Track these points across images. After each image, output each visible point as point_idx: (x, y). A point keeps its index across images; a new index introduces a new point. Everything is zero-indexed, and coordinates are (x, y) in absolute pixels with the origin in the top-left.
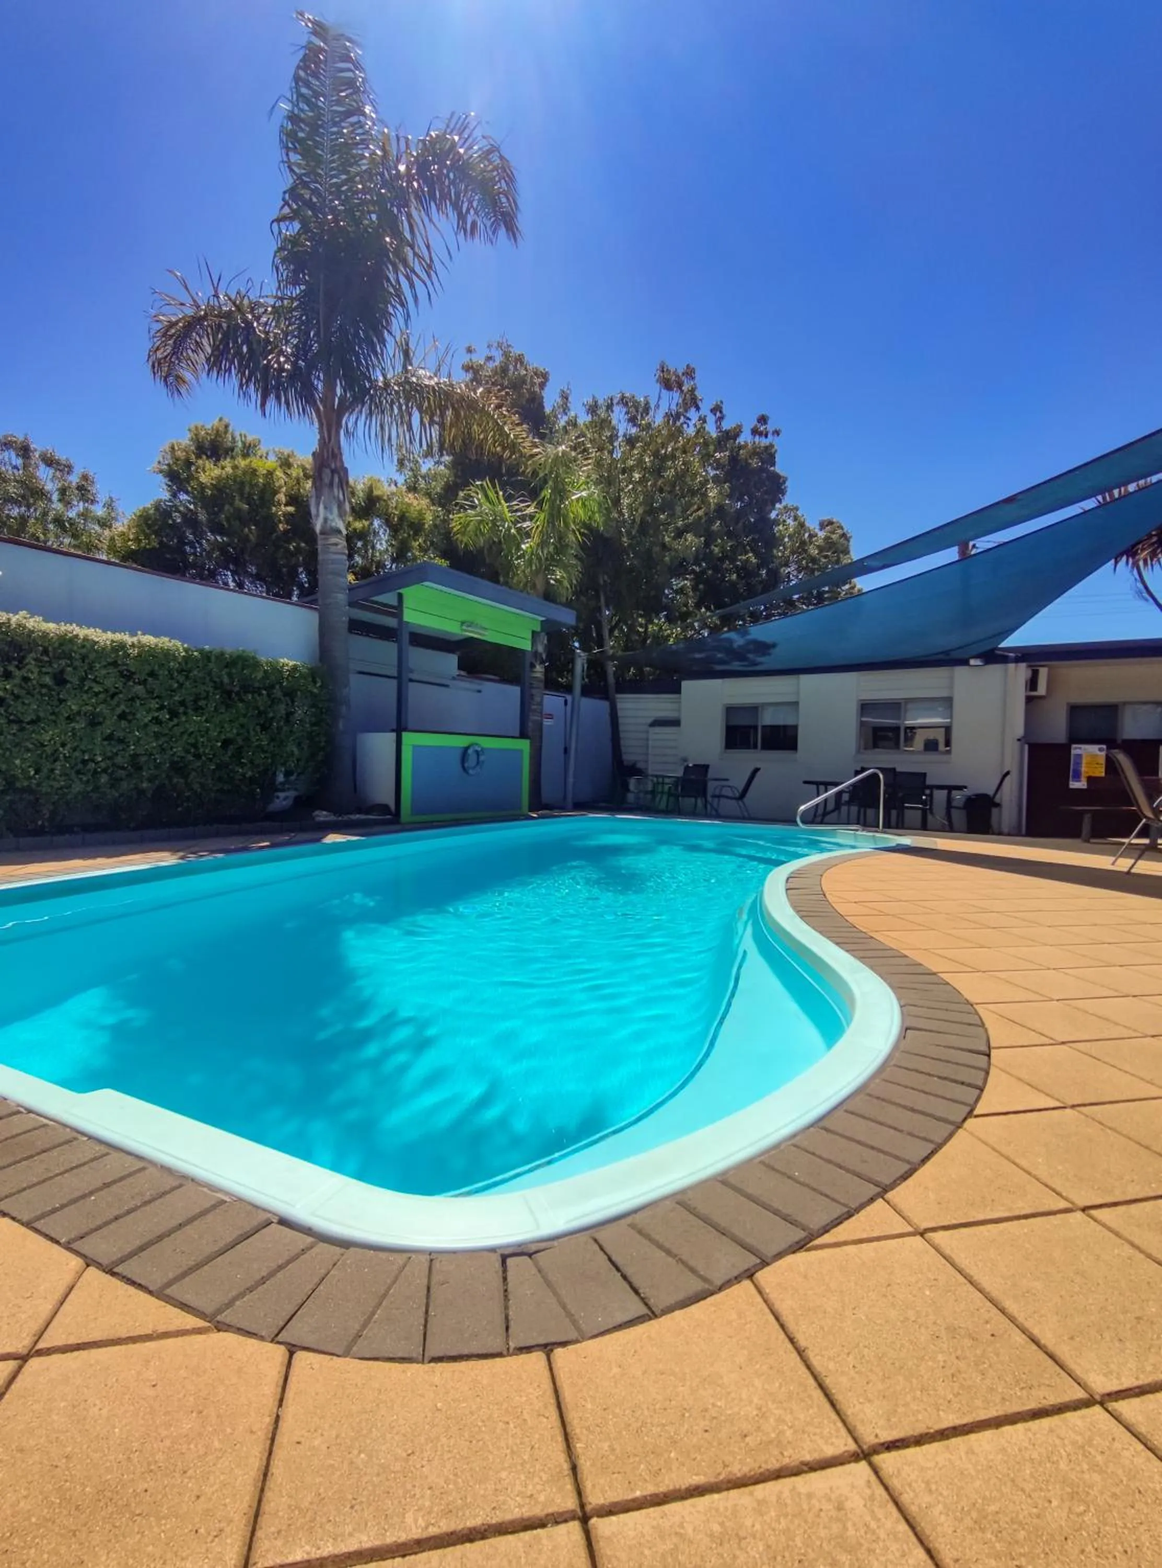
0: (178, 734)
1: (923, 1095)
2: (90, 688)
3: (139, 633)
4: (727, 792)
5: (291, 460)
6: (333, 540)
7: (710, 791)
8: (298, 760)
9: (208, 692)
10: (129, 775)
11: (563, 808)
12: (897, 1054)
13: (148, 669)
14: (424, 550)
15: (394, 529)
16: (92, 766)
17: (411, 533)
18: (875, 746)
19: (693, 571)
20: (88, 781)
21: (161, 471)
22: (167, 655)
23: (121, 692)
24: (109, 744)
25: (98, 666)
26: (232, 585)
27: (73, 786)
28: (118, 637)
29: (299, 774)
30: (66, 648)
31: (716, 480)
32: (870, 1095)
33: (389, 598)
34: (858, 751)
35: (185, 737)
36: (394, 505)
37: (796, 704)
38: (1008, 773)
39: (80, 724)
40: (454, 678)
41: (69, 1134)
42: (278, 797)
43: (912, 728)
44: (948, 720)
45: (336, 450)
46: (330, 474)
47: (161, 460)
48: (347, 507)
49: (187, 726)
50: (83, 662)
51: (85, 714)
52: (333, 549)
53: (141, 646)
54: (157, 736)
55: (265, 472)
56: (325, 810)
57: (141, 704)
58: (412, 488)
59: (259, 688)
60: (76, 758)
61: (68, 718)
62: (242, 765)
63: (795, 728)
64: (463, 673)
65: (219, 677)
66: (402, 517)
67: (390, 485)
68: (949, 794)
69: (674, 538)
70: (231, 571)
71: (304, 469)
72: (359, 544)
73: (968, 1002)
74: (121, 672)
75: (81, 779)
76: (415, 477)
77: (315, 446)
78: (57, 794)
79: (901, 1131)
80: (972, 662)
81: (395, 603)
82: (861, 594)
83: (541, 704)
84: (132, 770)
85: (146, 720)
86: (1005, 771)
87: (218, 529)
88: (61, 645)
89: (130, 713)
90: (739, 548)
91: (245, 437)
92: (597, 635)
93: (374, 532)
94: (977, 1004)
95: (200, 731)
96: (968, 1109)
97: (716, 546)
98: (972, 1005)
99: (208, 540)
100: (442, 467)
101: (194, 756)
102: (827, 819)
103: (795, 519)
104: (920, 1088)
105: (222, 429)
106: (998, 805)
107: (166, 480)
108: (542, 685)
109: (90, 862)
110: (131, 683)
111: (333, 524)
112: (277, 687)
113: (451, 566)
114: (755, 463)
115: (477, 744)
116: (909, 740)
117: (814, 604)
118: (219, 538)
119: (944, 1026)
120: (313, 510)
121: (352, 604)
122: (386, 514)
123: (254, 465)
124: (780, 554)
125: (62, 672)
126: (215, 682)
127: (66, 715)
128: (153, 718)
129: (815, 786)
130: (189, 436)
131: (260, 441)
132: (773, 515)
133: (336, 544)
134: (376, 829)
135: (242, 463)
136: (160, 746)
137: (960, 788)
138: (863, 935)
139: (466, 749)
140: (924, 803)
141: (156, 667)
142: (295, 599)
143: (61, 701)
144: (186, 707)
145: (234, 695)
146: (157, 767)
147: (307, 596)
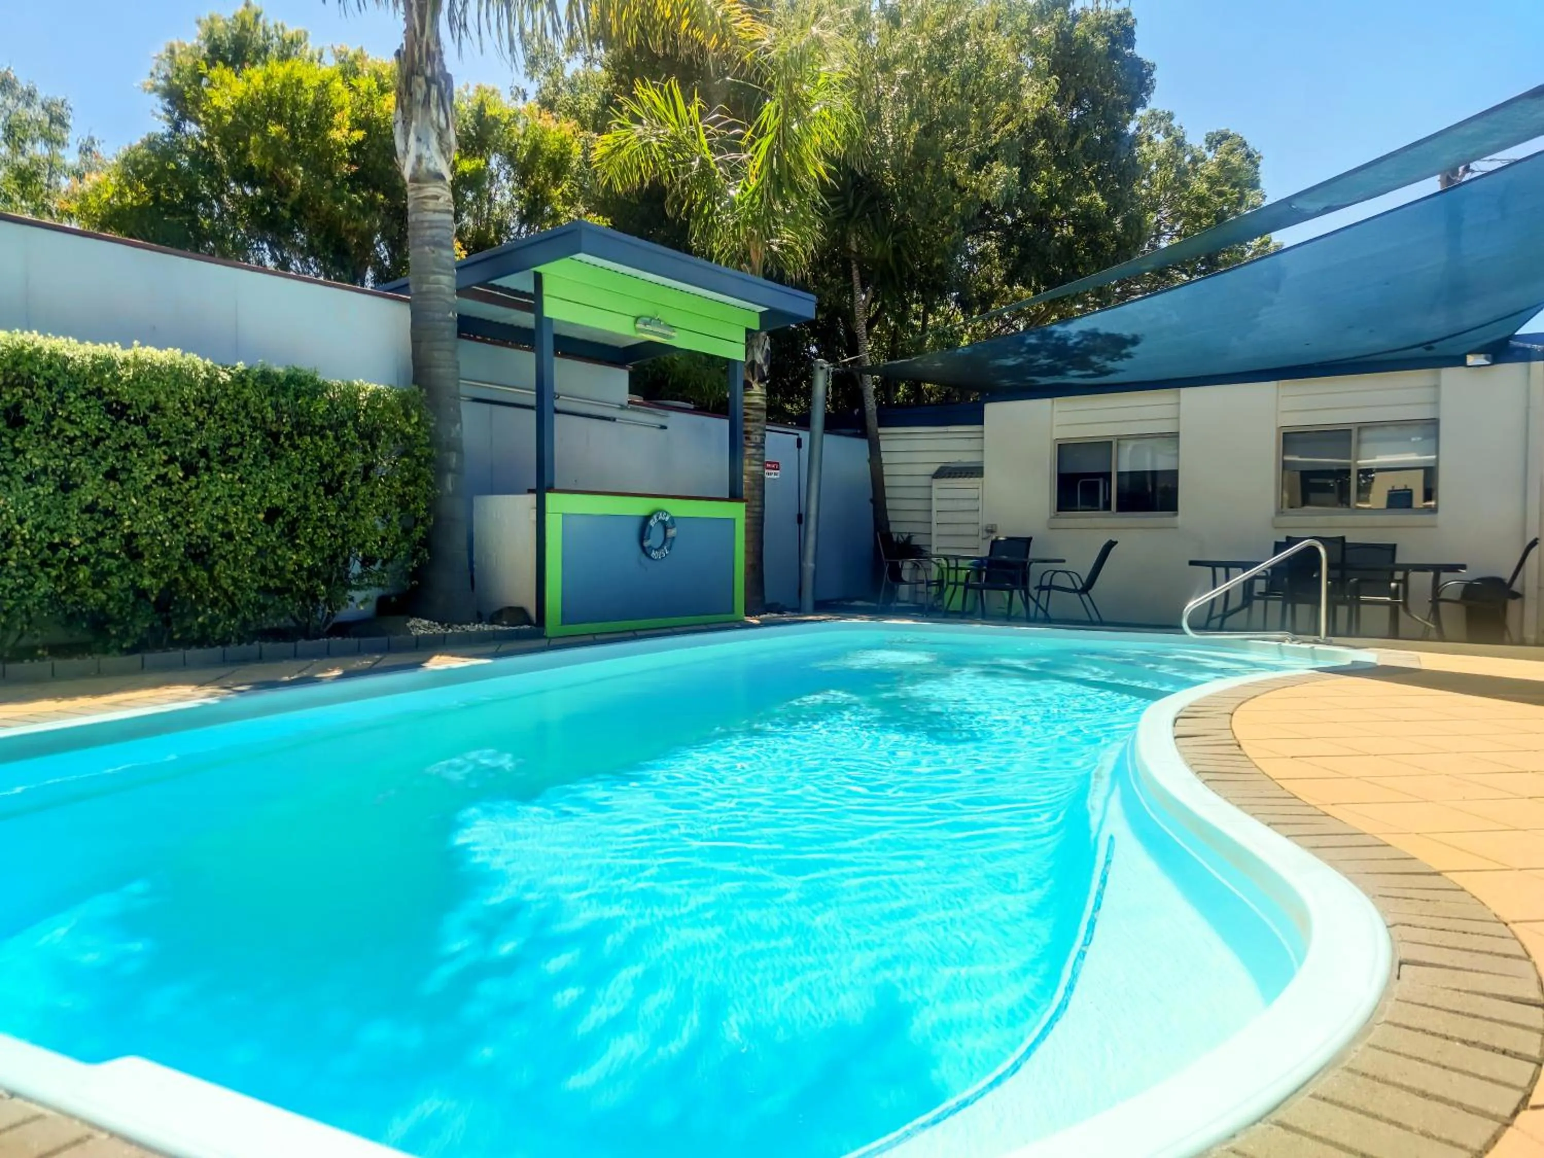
0: (197, 501)
1: (1438, 1070)
2: (61, 431)
3: (136, 342)
4: (1062, 580)
5: (358, 64)
6: (431, 190)
7: (1033, 582)
8: (384, 539)
9: (243, 435)
10: (123, 566)
11: (798, 609)
12: (1390, 1004)
13: (149, 398)
14: (570, 201)
15: (524, 171)
16: (65, 553)
17: (549, 175)
18: (1305, 502)
19: (1002, 225)
20: (59, 578)
21: (155, 89)
22: (178, 375)
23: (109, 437)
24: (91, 519)
25: (72, 395)
26: (270, 264)
27: (37, 585)
28: (103, 350)
29: (385, 563)
30: (23, 369)
31: (1036, 73)
32: (1350, 1070)
33: (520, 281)
34: (1280, 512)
35: (208, 506)
36: (521, 132)
37: (1175, 436)
38: (1534, 543)
39: (46, 489)
40: (622, 407)
41: (78, 1130)
42: (352, 599)
43: (1367, 472)
44: (1434, 457)
45: (433, 47)
46: (424, 87)
47: (155, 71)
48: (452, 138)
49: (212, 488)
50: (51, 391)
51: (54, 472)
52: (431, 204)
53: (139, 363)
54: (165, 505)
55: (316, 83)
56: (426, 619)
57: (139, 455)
58: (548, 104)
59: (322, 427)
60: (42, 540)
61: (28, 479)
62: (297, 548)
63: (1173, 475)
64: (638, 399)
65: (260, 411)
66: (536, 150)
67: (515, 99)
68: (1436, 578)
69: (969, 172)
70: (268, 242)
71: (378, 77)
72: (470, 196)
73: (1498, 920)
74: (108, 405)
75: (48, 575)
76: (555, 85)
77: (398, 40)
78: (11, 598)
79: (1409, 1129)
80: (1471, 360)
81: (530, 289)
82: (1279, 251)
83: (761, 446)
84: (127, 560)
85: (148, 480)
86: (1529, 540)
87: (248, 176)
88: (16, 364)
89: (124, 469)
90: (1077, 184)
91: (283, 28)
92: (846, 332)
93: (492, 176)
94: (1514, 922)
95: (231, 496)
96: (1519, 1095)
97: (1039, 182)
98: (1506, 924)
99: (231, 196)
100: (598, 68)
101: (222, 535)
102: (1229, 621)
103: (1168, 133)
104: (1432, 1059)
105: (249, 18)
106: (1517, 596)
107: (165, 103)
108: (763, 415)
109: (65, 704)
110: (123, 423)
111: (431, 166)
112: (350, 424)
113: (614, 226)
114: (1100, 44)
115: (663, 511)
116: (1364, 490)
117: (1204, 272)
118: (248, 191)
119: (1462, 959)
120: (399, 145)
121: (462, 292)
122: (509, 146)
123: (297, 74)
124: (1144, 192)
125: (18, 406)
126: (253, 419)
127: (24, 474)
128: (159, 477)
129: (1210, 569)
130: (199, 31)
131: (306, 34)
132: (1132, 128)
133: (437, 198)
134: (505, 647)
135: (280, 71)
136: (171, 521)
137: (1454, 568)
138: (1313, 811)
139: (647, 518)
140: (1394, 594)
141: (163, 397)
142: (369, 285)
143: (17, 452)
144: (209, 459)
145: (282, 439)
146: (165, 553)
147: (387, 280)
